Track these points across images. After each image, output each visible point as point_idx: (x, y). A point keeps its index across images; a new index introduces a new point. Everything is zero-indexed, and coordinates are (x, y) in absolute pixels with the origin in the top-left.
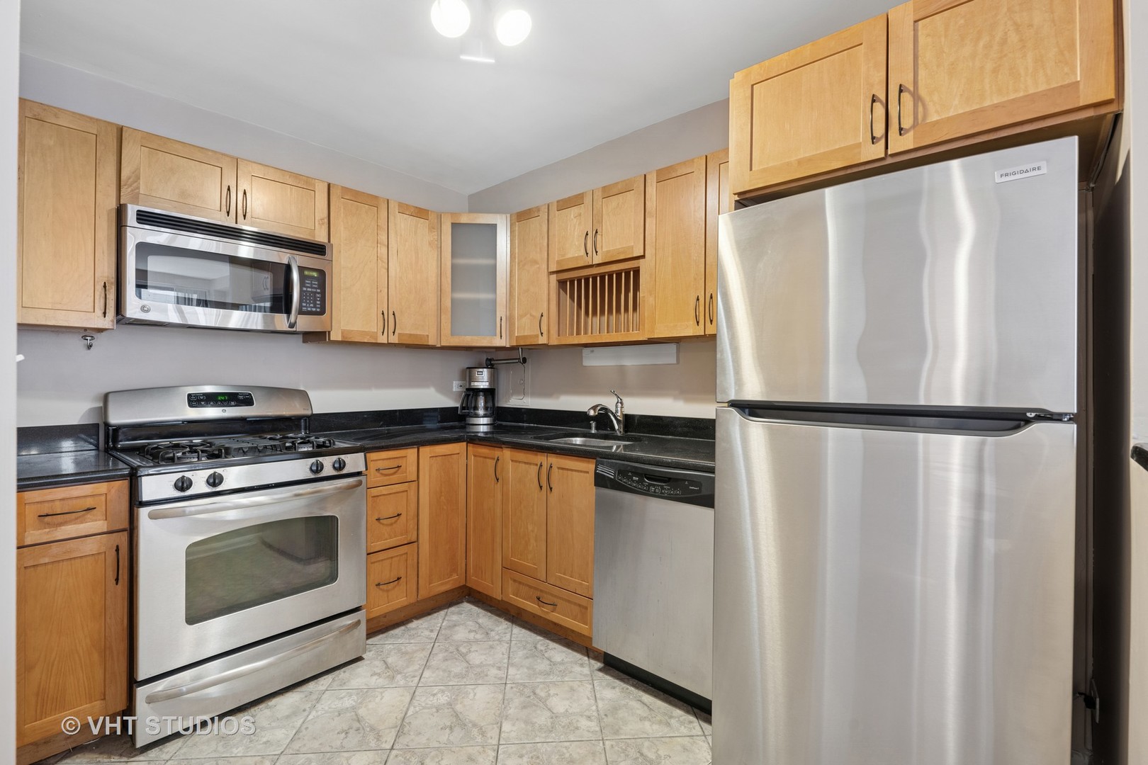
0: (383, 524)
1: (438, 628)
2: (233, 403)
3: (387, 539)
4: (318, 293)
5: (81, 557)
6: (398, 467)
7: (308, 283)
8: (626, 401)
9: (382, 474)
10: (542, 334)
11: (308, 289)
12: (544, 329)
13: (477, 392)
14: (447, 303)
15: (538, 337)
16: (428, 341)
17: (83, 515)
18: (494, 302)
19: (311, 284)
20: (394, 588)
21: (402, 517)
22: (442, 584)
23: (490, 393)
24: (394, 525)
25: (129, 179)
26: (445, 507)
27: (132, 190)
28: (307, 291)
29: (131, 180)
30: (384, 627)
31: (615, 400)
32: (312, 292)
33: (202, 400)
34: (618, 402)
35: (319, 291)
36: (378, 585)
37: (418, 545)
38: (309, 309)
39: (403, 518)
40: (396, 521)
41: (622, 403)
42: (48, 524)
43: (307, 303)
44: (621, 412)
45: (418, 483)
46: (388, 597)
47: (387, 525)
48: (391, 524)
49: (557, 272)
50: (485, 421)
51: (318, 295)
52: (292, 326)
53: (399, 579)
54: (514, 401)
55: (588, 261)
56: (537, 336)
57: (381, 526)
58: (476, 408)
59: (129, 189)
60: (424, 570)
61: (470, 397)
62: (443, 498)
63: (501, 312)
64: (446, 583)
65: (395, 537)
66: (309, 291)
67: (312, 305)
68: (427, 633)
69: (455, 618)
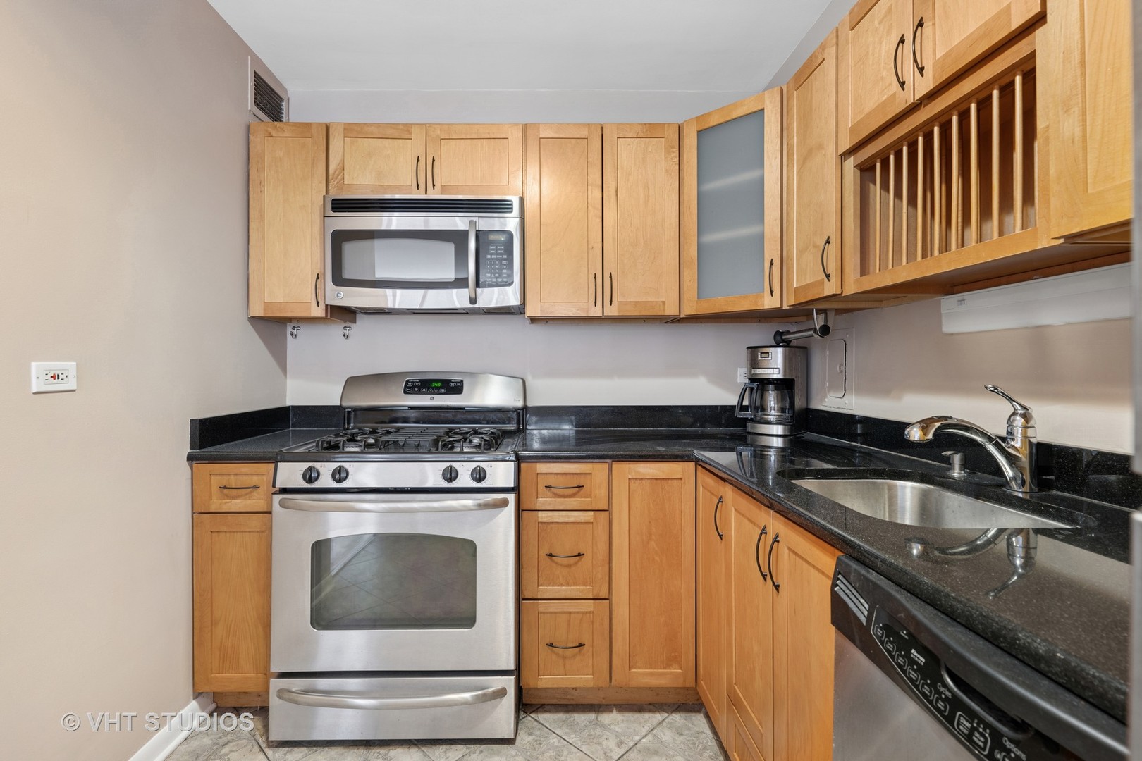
0: (556, 563)
1: (631, 744)
2: (443, 391)
3: (562, 585)
4: (505, 260)
5: (250, 532)
6: (579, 487)
7: (493, 249)
8: (1039, 410)
9: (554, 493)
10: (828, 276)
11: (493, 257)
12: (832, 267)
13: (763, 384)
14: (692, 251)
15: (823, 283)
16: (664, 310)
17: (251, 492)
18: (761, 237)
19: (497, 250)
20: (574, 656)
21: (584, 559)
22: (652, 674)
23: (785, 386)
24: (573, 568)
25: (335, 172)
26: (657, 558)
27: (338, 183)
28: (492, 259)
29: (337, 173)
30: (573, 702)
31: (1007, 408)
32: (497, 259)
33: (417, 387)
34: (1014, 414)
35: (505, 257)
36: (551, 645)
37: (610, 604)
38: (494, 280)
39: (586, 560)
40: (576, 563)
41: (1026, 417)
42: (227, 496)
43: (491, 273)
44: (1025, 437)
45: (610, 515)
46: (564, 665)
47: (562, 565)
48: (569, 566)
49: (853, 151)
50: (778, 429)
51: (505, 262)
52: (473, 301)
53: (581, 645)
54: (831, 401)
55: (909, 97)
56: (821, 283)
57: (554, 565)
58: (763, 408)
59: (336, 182)
60: (620, 645)
61: (755, 391)
62: (653, 543)
63: (771, 251)
64: (660, 675)
65: (575, 584)
66: (494, 259)
67: (497, 275)
68: (612, 744)
69: (667, 736)
